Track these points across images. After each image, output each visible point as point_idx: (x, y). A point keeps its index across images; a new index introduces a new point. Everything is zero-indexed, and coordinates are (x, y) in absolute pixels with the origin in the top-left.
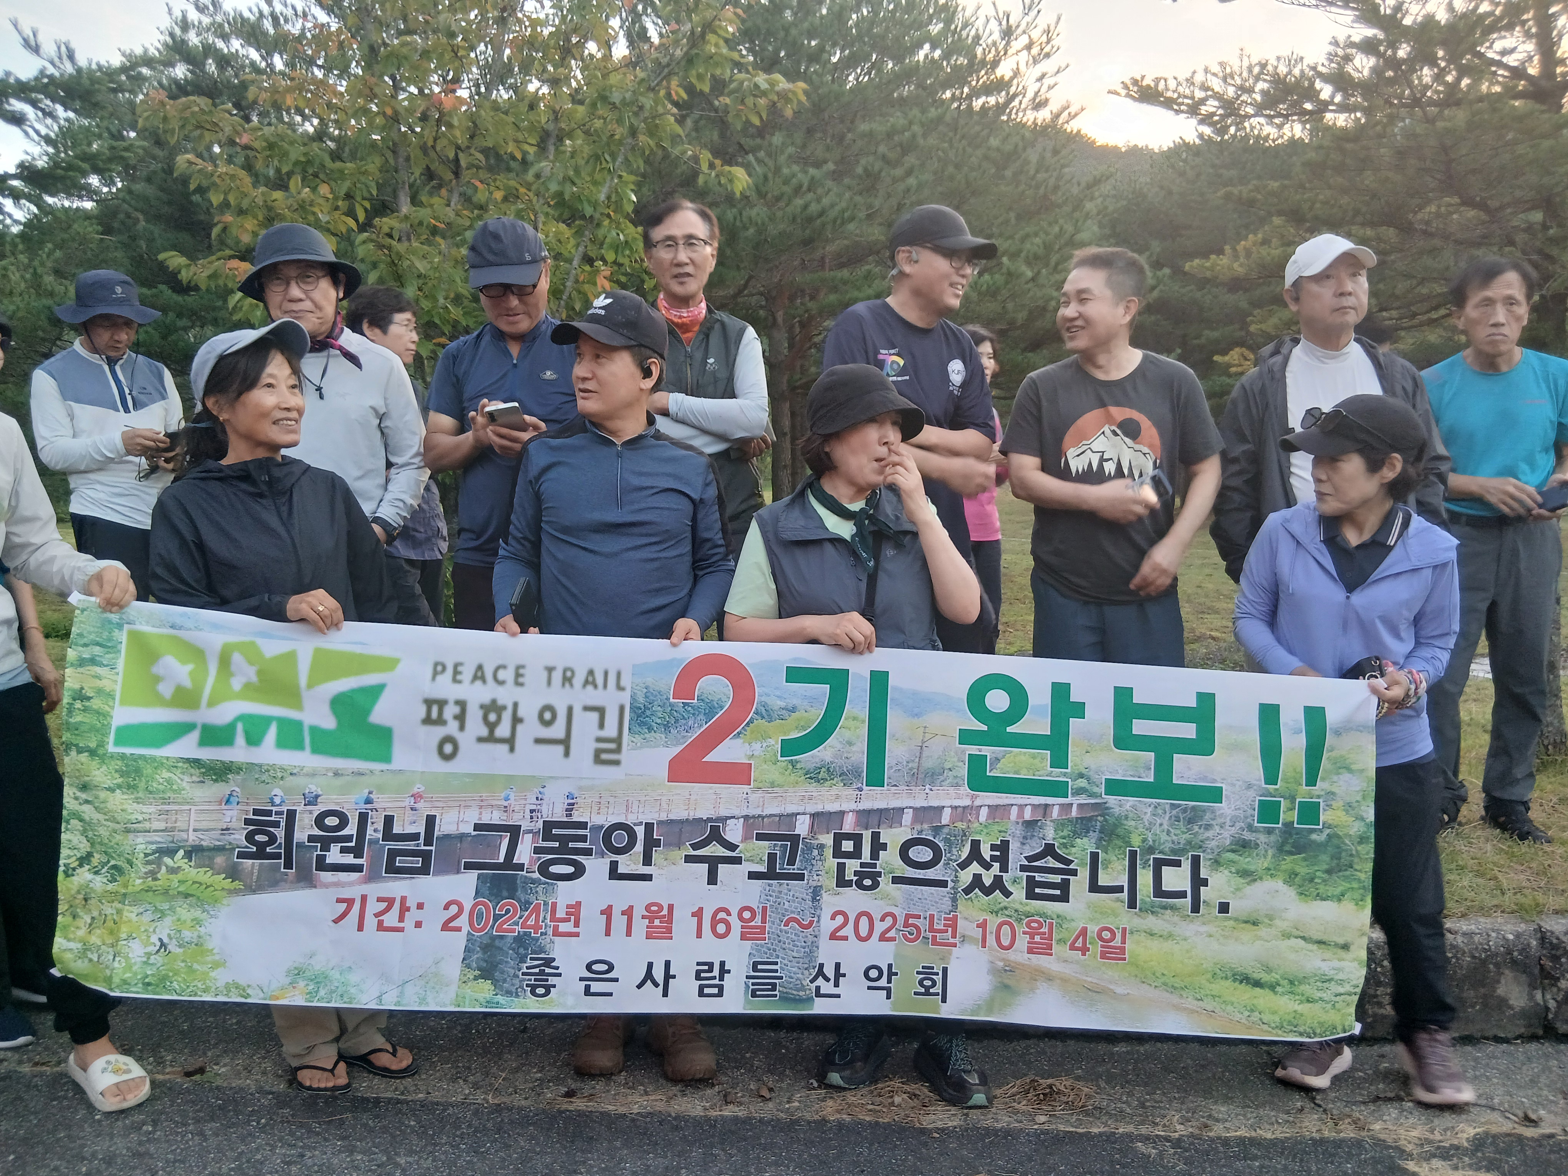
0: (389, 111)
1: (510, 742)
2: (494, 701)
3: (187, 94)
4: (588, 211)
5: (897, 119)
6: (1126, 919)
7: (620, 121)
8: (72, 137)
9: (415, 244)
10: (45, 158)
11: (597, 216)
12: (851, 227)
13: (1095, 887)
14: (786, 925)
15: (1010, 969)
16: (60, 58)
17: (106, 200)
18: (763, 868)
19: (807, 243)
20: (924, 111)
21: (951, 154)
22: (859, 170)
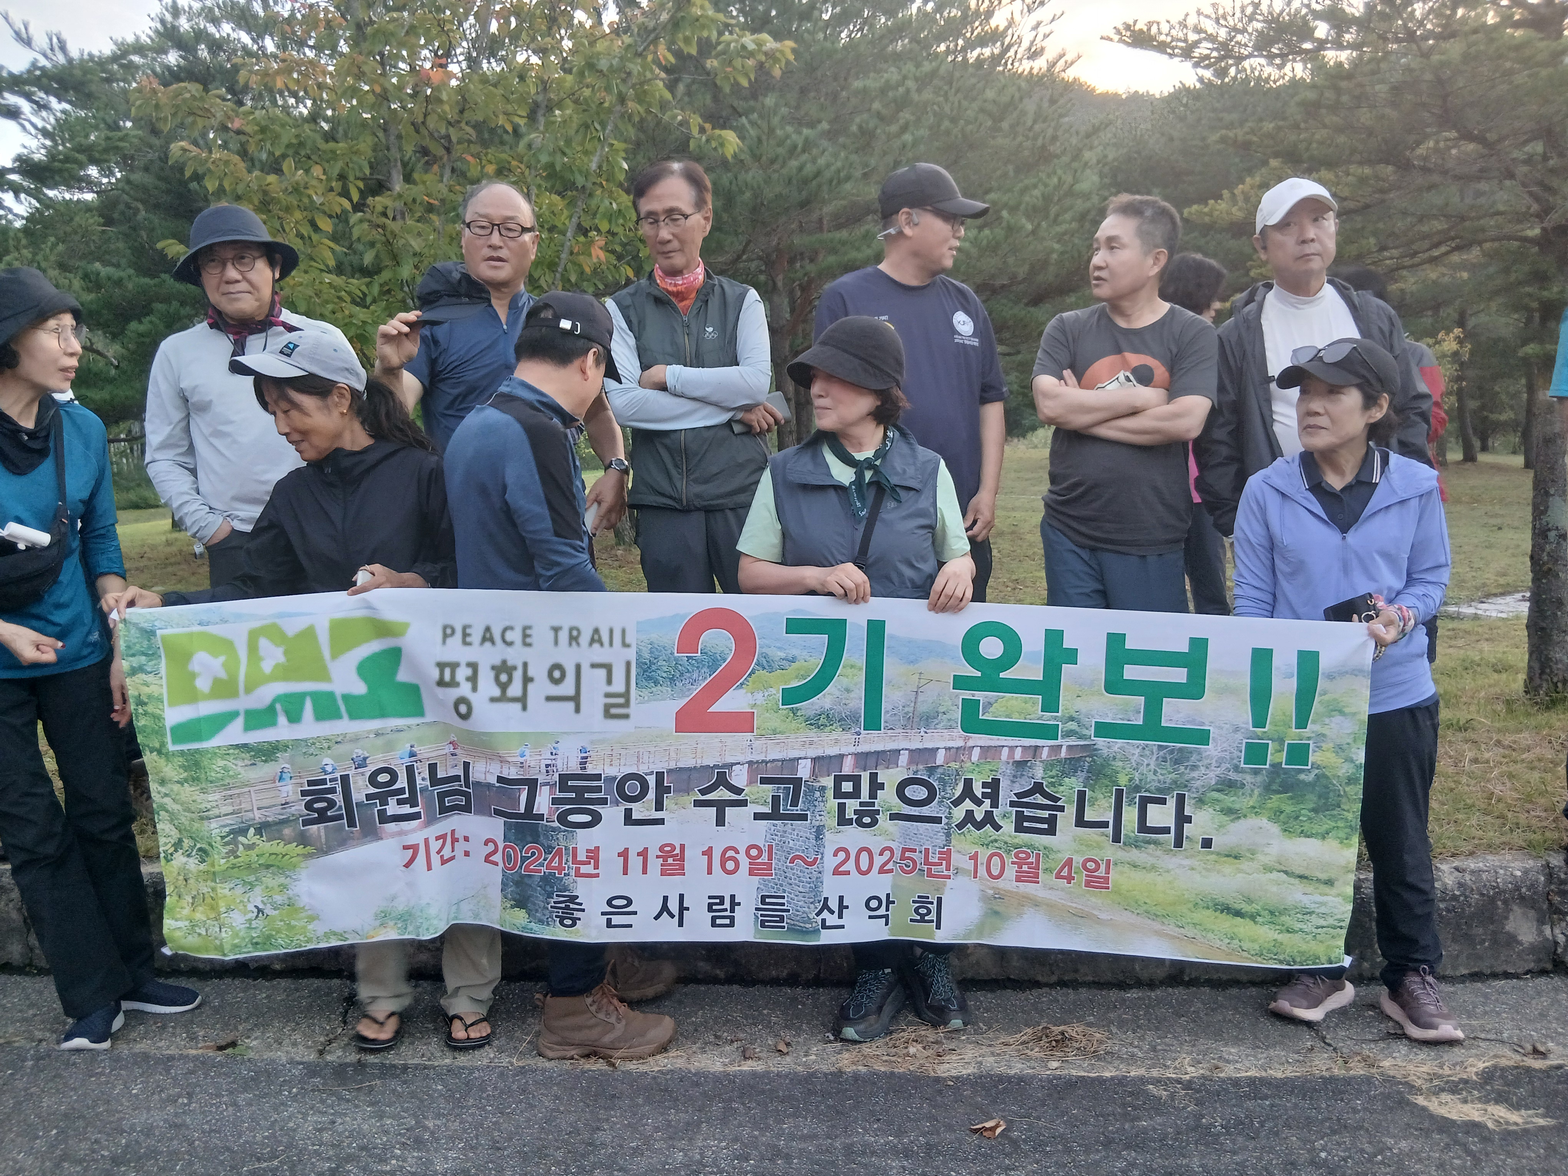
0: (378, 89)
1: (523, 700)
2: (504, 662)
3: (179, 80)
4: (580, 181)
5: (892, 74)
6: (1111, 852)
7: (608, 89)
8: (70, 130)
9: (409, 222)
10: (43, 151)
11: (589, 185)
12: (848, 186)
13: (1081, 822)
14: (792, 862)
15: (999, 896)
16: (52, 49)
17: (105, 191)
18: (767, 810)
19: (804, 204)
20: (918, 66)
21: (947, 109)
22: (854, 128)
